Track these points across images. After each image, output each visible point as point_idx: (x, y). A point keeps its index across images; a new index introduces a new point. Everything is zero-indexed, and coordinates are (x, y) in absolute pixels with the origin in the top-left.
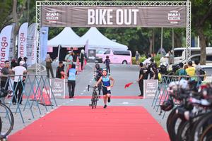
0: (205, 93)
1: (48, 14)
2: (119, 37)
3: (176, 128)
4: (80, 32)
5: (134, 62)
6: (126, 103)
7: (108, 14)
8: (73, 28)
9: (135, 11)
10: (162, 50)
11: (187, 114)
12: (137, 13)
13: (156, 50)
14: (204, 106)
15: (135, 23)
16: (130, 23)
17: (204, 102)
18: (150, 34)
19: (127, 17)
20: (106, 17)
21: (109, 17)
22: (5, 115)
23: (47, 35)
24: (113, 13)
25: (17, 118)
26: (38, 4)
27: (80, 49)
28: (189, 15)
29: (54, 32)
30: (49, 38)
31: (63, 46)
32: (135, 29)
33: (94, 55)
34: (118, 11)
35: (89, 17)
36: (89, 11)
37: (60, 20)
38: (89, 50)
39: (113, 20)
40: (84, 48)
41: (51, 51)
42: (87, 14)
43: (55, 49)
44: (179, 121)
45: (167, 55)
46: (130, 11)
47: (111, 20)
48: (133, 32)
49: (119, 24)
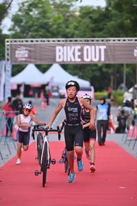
1: (17, 52)
2: (81, 74)
4: (43, 69)
5: (96, 98)
7: (76, 51)
8: (38, 66)
9: (103, 48)
10: (123, 85)
12: (105, 50)
13: (117, 85)
15: (103, 59)
16: (97, 59)
19: (95, 52)
20: (74, 54)
21: (77, 54)
23: (10, 73)
26: (8, 42)
27: (43, 87)
29: (17, 69)
30: (13, 74)
31: (27, 83)
33: (57, 91)
34: (86, 48)
35: (58, 54)
38: (52, 87)
39: (81, 57)
40: (47, 85)
41: (15, 88)
42: (55, 51)
43: (19, 86)
45: (131, 90)
46: (97, 47)
47: (79, 57)
48: (94, 68)
49: (87, 60)
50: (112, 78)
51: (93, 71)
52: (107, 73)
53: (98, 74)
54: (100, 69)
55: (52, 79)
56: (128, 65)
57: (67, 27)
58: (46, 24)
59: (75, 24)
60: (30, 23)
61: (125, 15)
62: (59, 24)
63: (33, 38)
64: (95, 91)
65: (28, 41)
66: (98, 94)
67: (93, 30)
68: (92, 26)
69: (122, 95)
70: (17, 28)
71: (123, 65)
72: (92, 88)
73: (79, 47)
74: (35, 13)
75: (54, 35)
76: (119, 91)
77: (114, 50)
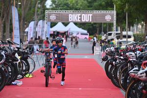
0: (122, 53)
2: (83, 27)
3: (109, 69)
4: (66, 24)
5: (90, 38)
6: (86, 57)
7: (78, 16)
8: (63, 23)
9: (91, 15)
10: (103, 33)
11: (114, 62)
12: (92, 16)
13: (100, 33)
14: (122, 59)
15: (91, 21)
16: (88, 21)
17: (122, 58)
18: (97, 26)
19: (87, 17)
20: (77, 18)
21: (79, 18)
22: (31, 62)
23: (50, 26)
24: (81, 16)
25: (37, 64)
27: (65, 32)
28: (115, 17)
29: (53, 24)
30: (51, 27)
31: (58, 31)
32: (90, 23)
33: (72, 35)
34: (83, 15)
35: (70, 18)
36: (70, 15)
37: (57, 19)
38: (70, 33)
39: (81, 19)
40: (67, 32)
41: (52, 33)
42: (68, 16)
44: (110, 66)
45: (105, 35)
46: (88, 15)
47: (80, 19)
48: (89, 24)
49: (83, 21)
51: (89, 26)
52: (95, 27)
53: (91, 27)
54: (92, 25)
55: (70, 29)
56: (104, 23)
57: (77, 5)
58: (68, 3)
59: (81, 4)
60: (60, 3)
62: (73, 4)
63: (61, 10)
64: (90, 35)
65: (59, 12)
66: (91, 36)
67: (89, 7)
68: (88, 4)
69: (101, 37)
70: (53, 5)
71: (102, 23)
72: (88, 34)
73: (80, 15)
75: (71, 9)
76: (101, 35)
77: (96, 16)
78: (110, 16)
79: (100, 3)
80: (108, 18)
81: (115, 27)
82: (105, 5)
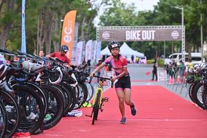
1: (103, 34)
6: (149, 84)
9: (153, 32)
13: (160, 55)
15: (153, 38)
16: (150, 38)
19: (148, 34)
20: (136, 35)
21: (138, 35)
24: (141, 33)
28: (183, 33)
34: (143, 32)
35: (127, 35)
36: (127, 32)
37: (111, 37)
39: (141, 37)
42: (125, 34)
43: (104, 56)
46: (150, 32)
47: (139, 37)
48: (146, 46)
49: (144, 39)
50: (157, 52)
51: (146, 48)
52: (154, 48)
54: (150, 47)
57: (131, 23)
59: (136, 21)
60: (110, 20)
61: (166, 14)
62: (126, 21)
66: (149, 61)
67: (146, 24)
68: (146, 21)
69: (163, 61)
70: (103, 24)
72: (145, 57)
73: (139, 31)
74: (113, 15)
77: (160, 33)
78: (177, 32)
79: (162, 17)
80: (175, 35)
81: (183, 46)
82: (169, 20)
